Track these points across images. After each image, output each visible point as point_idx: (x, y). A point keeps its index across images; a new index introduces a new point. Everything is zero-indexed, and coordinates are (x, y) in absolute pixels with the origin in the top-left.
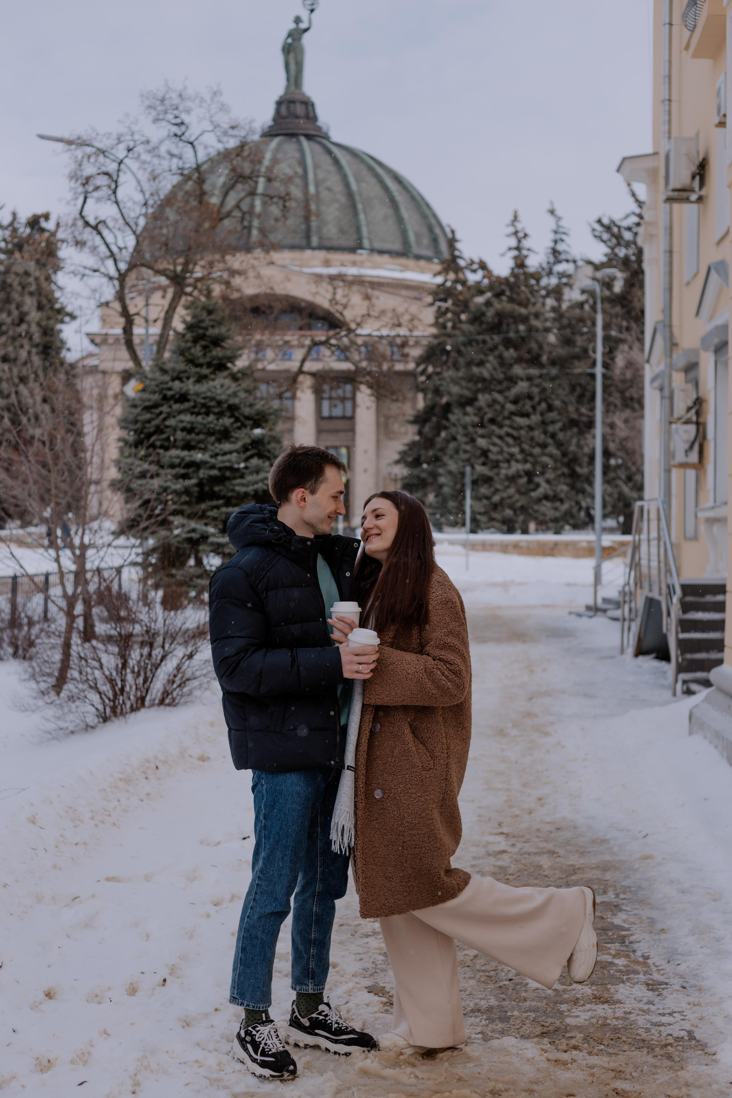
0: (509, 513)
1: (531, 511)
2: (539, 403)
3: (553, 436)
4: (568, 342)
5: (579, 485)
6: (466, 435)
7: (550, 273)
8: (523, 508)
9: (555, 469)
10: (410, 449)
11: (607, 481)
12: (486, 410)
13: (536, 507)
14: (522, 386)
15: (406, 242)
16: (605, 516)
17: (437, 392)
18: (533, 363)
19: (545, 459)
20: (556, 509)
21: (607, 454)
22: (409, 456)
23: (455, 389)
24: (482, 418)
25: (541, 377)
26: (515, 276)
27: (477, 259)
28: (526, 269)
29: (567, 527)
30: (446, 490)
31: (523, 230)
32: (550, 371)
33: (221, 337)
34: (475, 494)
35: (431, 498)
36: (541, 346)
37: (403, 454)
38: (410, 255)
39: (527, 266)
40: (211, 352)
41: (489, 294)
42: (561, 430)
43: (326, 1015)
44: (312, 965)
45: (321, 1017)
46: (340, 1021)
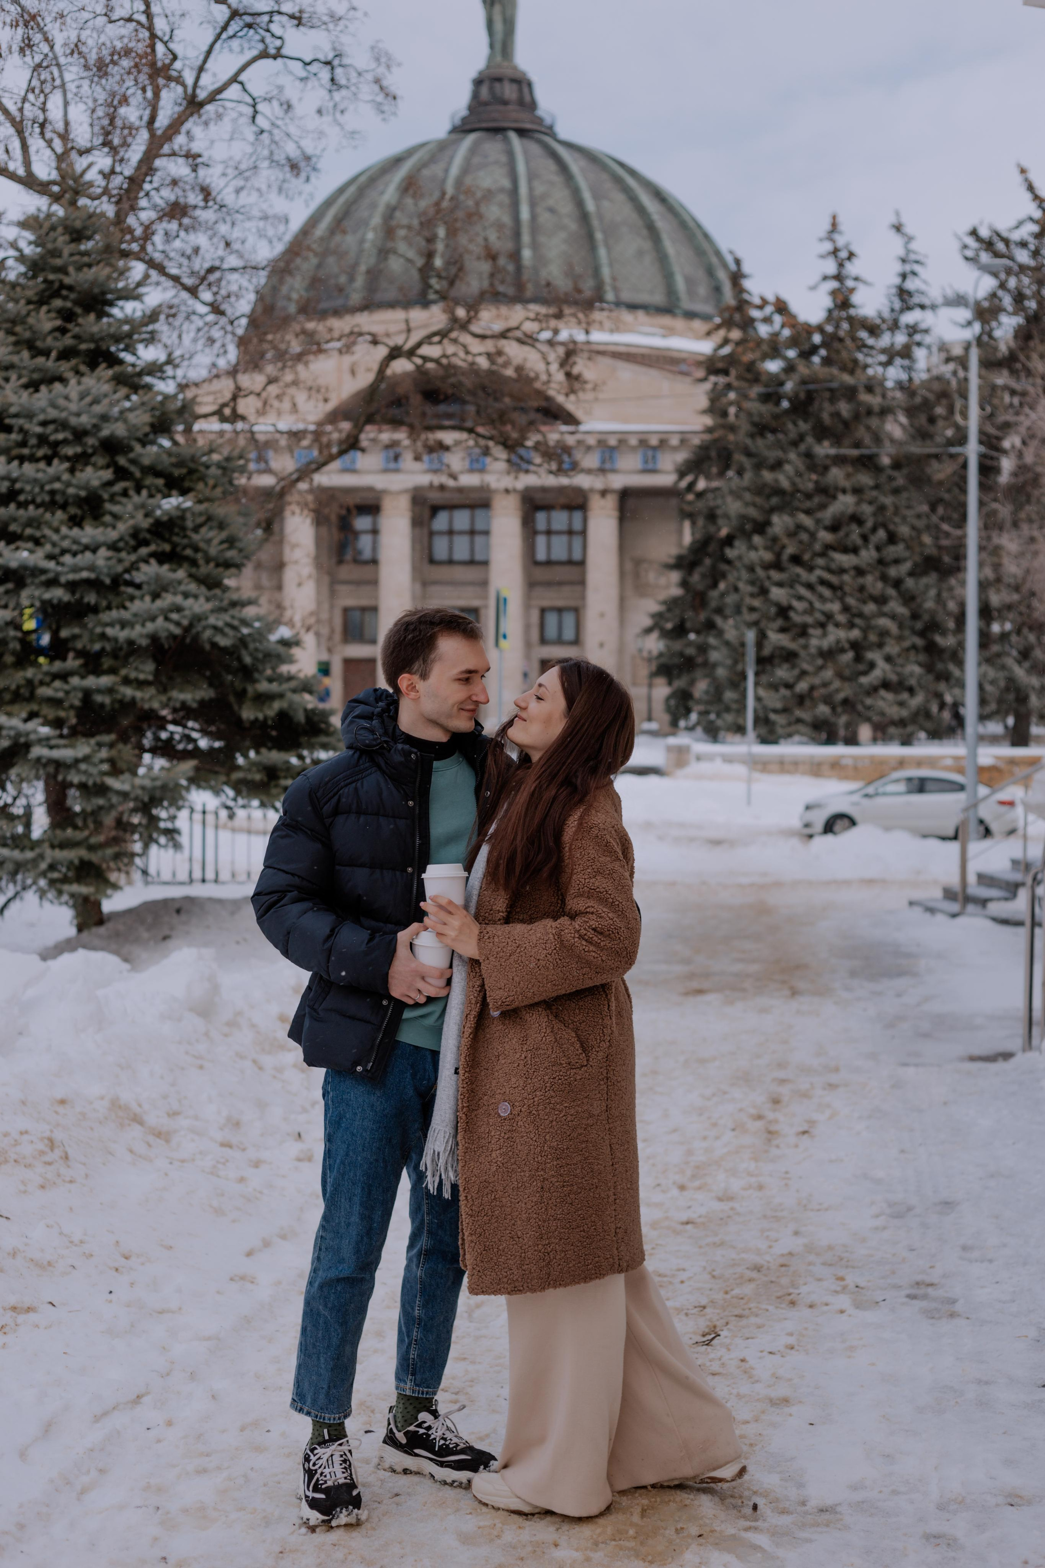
0: (823, 710)
1: (860, 707)
2: (874, 530)
3: (897, 583)
4: (923, 435)
5: (940, 666)
6: (752, 583)
7: (895, 326)
8: (846, 702)
9: (900, 638)
10: (669, 610)
11: (988, 659)
12: (785, 541)
13: (869, 701)
14: (845, 503)
15: (671, 291)
16: (983, 718)
17: (712, 517)
18: (864, 465)
19: (884, 622)
20: (901, 704)
21: (986, 612)
22: (667, 620)
23: (734, 507)
24: (778, 555)
25: (877, 487)
26: (833, 322)
27: (771, 298)
28: (852, 312)
29: (922, 735)
30: (721, 672)
31: (847, 246)
32: (891, 479)
33: (104, 293)
34: (764, 679)
35: (701, 687)
36: (878, 439)
37: (658, 618)
38: (677, 311)
39: (854, 307)
40: (78, 325)
41: (791, 353)
42: (911, 574)
43: (429, 1428)
44: (413, 1354)
45: (422, 1431)
46: (449, 1435)
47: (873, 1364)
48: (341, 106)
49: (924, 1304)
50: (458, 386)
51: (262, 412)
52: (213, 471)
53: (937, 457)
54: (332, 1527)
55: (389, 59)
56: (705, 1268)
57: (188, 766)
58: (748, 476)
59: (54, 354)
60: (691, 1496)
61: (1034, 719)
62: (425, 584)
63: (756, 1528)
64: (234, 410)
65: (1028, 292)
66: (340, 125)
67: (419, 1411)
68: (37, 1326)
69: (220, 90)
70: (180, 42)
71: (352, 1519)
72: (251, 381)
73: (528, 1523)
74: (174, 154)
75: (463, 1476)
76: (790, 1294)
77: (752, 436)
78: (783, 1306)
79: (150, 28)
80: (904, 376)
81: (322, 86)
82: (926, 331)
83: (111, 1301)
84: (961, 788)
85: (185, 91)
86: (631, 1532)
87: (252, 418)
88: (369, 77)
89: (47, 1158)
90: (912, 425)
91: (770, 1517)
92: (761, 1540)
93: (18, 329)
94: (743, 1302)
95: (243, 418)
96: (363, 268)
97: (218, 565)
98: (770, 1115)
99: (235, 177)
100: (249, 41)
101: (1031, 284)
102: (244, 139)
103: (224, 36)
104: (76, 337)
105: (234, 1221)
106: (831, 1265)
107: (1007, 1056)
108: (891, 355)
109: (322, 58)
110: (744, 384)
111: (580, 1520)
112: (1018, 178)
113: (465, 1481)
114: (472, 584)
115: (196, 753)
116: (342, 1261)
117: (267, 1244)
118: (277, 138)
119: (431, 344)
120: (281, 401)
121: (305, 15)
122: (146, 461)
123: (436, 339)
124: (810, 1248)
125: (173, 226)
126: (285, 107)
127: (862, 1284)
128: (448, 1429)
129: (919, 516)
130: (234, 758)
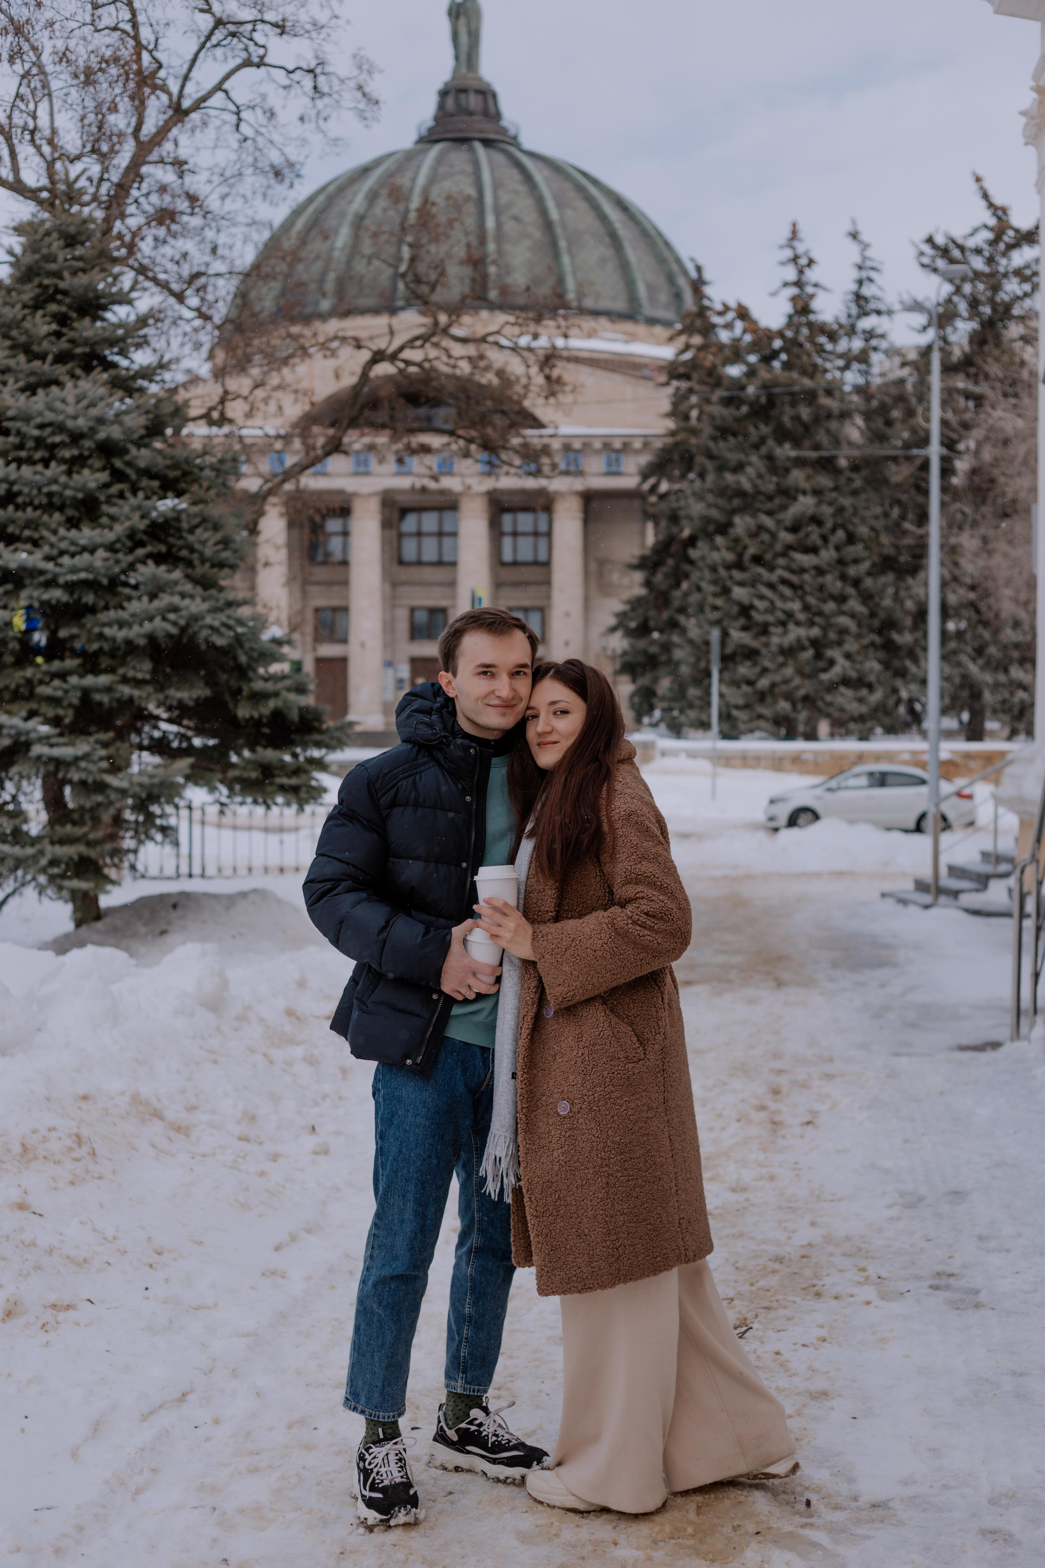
0: (784, 706)
1: (820, 704)
2: (834, 530)
3: (856, 583)
4: (879, 437)
5: (896, 663)
6: (715, 582)
7: (851, 331)
8: (806, 698)
9: (859, 636)
10: (633, 609)
11: (947, 655)
12: (747, 541)
13: (829, 698)
14: (805, 504)
15: (633, 298)
16: (944, 711)
17: (674, 518)
18: (824, 467)
19: (844, 621)
20: (861, 700)
21: (945, 612)
22: (631, 619)
23: (697, 508)
24: (740, 556)
25: (836, 489)
26: (794, 328)
27: (733, 304)
28: (812, 317)
29: (879, 730)
30: (684, 670)
31: (806, 253)
32: (850, 480)
33: (98, 297)
34: (727, 676)
35: (665, 685)
36: (837, 442)
37: (622, 616)
38: (639, 317)
39: (813, 312)
40: (72, 329)
41: (753, 358)
42: (869, 574)
43: (481, 1425)
44: (464, 1352)
45: (473, 1428)
46: (500, 1432)
47: (907, 1357)
48: (324, 114)
49: (947, 1294)
50: (441, 389)
51: (249, 415)
52: (207, 473)
53: (894, 459)
54: (390, 1527)
55: (371, 66)
56: (727, 1260)
57: (184, 763)
58: (710, 478)
59: (50, 358)
60: (745, 1493)
61: (988, 714)
62: (395, 584)
63: (812, 1525)
64: (222, 414)
65: (982, 298)
66: (323, 132)
67: (471, 1408)
68: (78, 1324)
69: (204, 99)
70: (164, 51)
71: (410, 1519)
72: (239, 384)
73: (584, 1521)
74: (162, 161)
75: (516, 1472)
76: (814, 1286)
77: (714, 439)
78: (809, 1297)
79: (136, 38)
80: (861, 381)
81: (305, 93)
82: (883, 336)
83: (148, 1298)
84: (923, 782)
85: (171, 99)
86: (690, 1530)
87: (240, 421)
88: (352, 84)
89: (76, 1155)
90: (869, 428)
91: (824, 1513)
92: (820, 1537)
93: (14, 333)
94: (769, 1294)
95: (231, 421)
96: (332, 276)
97: (213, 566)
98: (773, 1106)
99: (221, 184)
100: (233, 49)
101: (985, 290)
102: (228, 147)
103: (208, 45)
104: (72, 341)
105: (260, 1216)
106: (850, 1256)
107: (995, 1045)
108: (849, 359)
109: (305, 66)
110: (705, 388)
111: (636, 1517)
112: (973, 186)
113: (518, 1477)
114: (441, 584)
115: (190, 751)
116: (395, 1258)
117: (294, 1238)
118: (261, 145)
119: (413, 348)
120: (267, 404)
121: (288, 24)
122: (142, 464)
123: (418, 343)
124: (828, 1239)
125: (162, 232)
126: (268, 114)
127: (884, 1275)
128: (500, 1426)
129: (876, 517)
130: (227, 756)
